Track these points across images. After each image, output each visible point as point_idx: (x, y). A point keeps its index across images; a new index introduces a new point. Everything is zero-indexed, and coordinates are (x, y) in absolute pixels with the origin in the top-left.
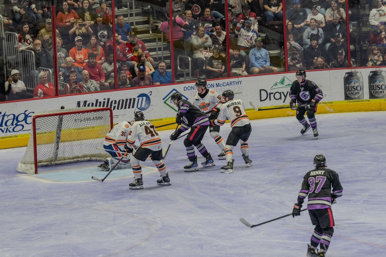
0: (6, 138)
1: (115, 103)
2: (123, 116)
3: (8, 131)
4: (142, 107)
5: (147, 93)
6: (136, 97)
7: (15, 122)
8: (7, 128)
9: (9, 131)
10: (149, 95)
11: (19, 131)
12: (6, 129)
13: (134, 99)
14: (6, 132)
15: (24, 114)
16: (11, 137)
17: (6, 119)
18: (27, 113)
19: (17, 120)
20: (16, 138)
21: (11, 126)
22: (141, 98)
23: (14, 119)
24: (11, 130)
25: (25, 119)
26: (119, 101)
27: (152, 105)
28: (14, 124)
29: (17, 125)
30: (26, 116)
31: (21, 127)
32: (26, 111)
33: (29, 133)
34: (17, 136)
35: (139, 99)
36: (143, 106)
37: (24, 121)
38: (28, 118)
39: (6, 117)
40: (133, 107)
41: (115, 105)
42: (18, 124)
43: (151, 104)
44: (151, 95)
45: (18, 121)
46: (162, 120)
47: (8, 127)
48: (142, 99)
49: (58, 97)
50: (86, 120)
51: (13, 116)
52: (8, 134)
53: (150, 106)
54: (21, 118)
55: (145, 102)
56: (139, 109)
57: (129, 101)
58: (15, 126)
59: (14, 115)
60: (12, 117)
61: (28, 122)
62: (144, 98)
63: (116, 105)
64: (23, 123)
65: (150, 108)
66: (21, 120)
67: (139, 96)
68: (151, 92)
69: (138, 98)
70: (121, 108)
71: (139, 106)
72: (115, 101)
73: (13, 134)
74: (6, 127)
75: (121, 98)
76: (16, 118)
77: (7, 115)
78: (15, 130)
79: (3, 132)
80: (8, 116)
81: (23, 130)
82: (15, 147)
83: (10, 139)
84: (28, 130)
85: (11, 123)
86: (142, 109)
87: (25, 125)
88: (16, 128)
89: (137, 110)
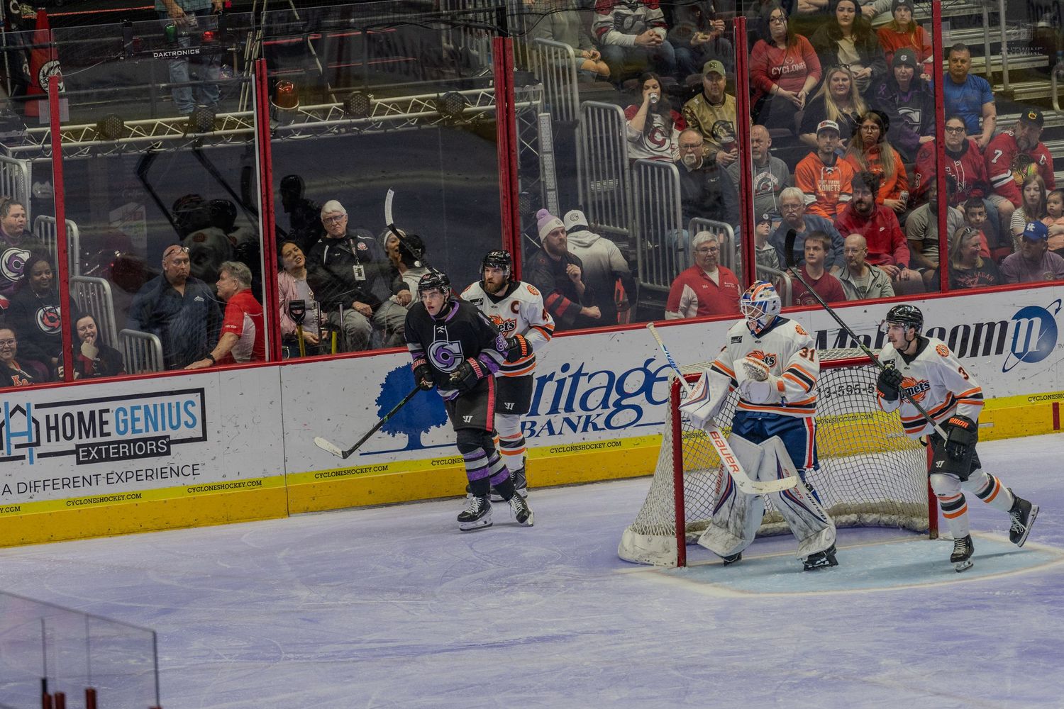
0: (584, 447)
1: (941, 336)
3: (590, 424)
4: (1030, 350)
5: (1044, 306)
6: (1009, 320)
7: (614, 396)
8: (588, 417)
9: (595, 428)
10: (1051, 311)
11: (625, 426)
12: (583, 420)
13: (1004, 325)
14: (585, 429)
15: (644, 369)
16: (599, 446)
17: (583, 385)
18: (652, 368)
19: (620, 390)
20: (617, 449)
21: (599, 411)
22: (1025, 322)
23: (609, 389)
24: (601, 424)
25: (647, 389)
27: (1062, 346)
28: (611, 402)
29: (619, 407)
30: (651, 379)
31: (633, 414)
32: (649, 362)
33: (660, 434)
34: (619, 444)
35: (1018, 325)
36: (1033, 347)
37: (643, 395)
38: (656, 384)
39: (583, 380)
40: (999, 350)
42: (624, 402)
43: (1058, 341)
44: (1057, 311)
45: (625, 395)
47: (589, 413)
48: (1031, 325)
50: (846, 392)
52: (592, 436)
53: (1057, 346)
54: (634, 383)
55: (1040, 334)
56: (1019, 356)
57: (985, 329)
58: (612, 409)
59: (611, 375)
60: (603, 380)
61: (656, 397)
62: (1037, 321)
64: (640, 400)
65: (1057, 353)
66: (632, 392)
67: (1019, 316)
68: (1059, 301)
69: (1015, 321)
70: (962, 354)
71: (1019, 349)
72: (942, 332)
73: (608, 435)
74: (584, 414)
75: (960, 321)
76: (616, 383)
77: (586, 374)
78: (613, 423)
79: (574, 428)
80: (591, 377)
81: (637, 423)
82: (612, 477)
83: (597, 451)
84: (656, 424)
85: (600, 399)
86: (1029, 357)
87: (646, 407)
88: (615, 417)
89: (1014, 359)
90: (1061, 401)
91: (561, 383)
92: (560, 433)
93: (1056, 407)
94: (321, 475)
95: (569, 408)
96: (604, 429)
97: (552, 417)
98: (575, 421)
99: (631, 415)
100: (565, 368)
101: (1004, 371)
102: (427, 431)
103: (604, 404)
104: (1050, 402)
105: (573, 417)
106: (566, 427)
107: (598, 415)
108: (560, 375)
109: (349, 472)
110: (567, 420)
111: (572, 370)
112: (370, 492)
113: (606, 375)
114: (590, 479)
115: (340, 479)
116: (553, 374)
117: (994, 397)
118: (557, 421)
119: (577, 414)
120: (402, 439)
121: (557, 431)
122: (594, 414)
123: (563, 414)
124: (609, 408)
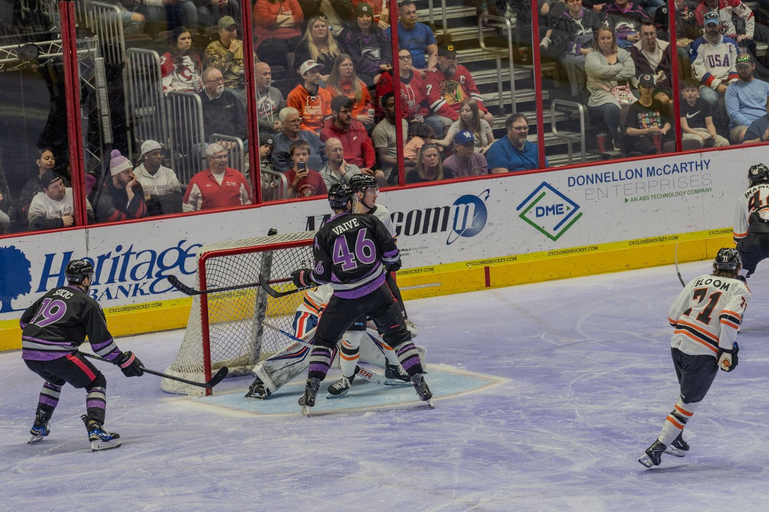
0: (134, 308)
1: (400, 220)
2: (420, 250)
3: (138, 291)
4: (467, 227)
6: (450, 205)
7: (156, 269)
8: (137, 285)
9: (142, 293)
10: (482, 198)
11: (164, 291)
12: (133, 287)
13: (447, 209)
14: (134, 294)
15: (178, 248)
16: (145, 306)
17: (133, 261)
18: (184, 247)
19: (160, 264)
20: (159, 308)
21: (145, 280)
22: (462, 207)
23: (152, 263)
24: (146, 289)
25: (180, 263)
26: (410, 214)
27: (491, 224)
28: (153, 274)
29: (160, 276)
30: (183, 255)
32: (181, 242)
34: (160, 305)
35: (458, 209)
36: (469, 225)
37: (178, 267)
38: (187, 259)
39: (132, 257)
40: (444, 228)
41: (400, 224)
42: (163, 273)
43: (487, 221)
44: (486, 198)
45: (164, 268)
46: (515, 259)
47: (137, 282)
48: (467, 208)
49: (259, 207)
51: (150, 254)
52: (140, 299)
53: (487, 224)
54: (171, 258)
55: (474, 216)
56: (458, 232)
57: (433, 213)
58: (155, 278)
59: (153, 253)
60: (148, 257)
61: (187, 269)
62: (472, 206)
63: (403, 224)
64: (176, 272)
65: (487, 229)
66: (169, 265)
67: (458, 202)
68: (488, 190)
69: (456, 206)
70: (416, 231)
71: (459, 227)
72: (401, 215)
73: (152, 299)
74: (134, 283)
75: (414, 207)
76: (157, 259)
77: (135, 253)
78: (156, 289)
79: (126, 293)
80: (138, 255)
81: (174, 289)
82: (155, 330)
83: (144, 310)
85: (146, 271)
86: (467, 233)
87: (180, 276)
88: (157, 284)
89: (455, 235)
90: (490, 265)
91: (116, 260)
92: (116, 298)
93: (487, 270)
95: (122, 279)
96: (148, 294)
97: (110, 285)
98: (127, 288)
99: (167, 283)
100: (119, 248)
101: (448, 243)
102: (16, 298)
103: (149, 275)
104: (483, 266)
105: (125, 285)
106: (121, 294)
107: (144, 284)
108: (115, 254)
110: (121, 288)
111: (125, 250)
114: (139, 332)
116: (109, 254)
117: (441, 263)
118: (114, 288)
119: (128, 283)
121: (113, 296)
122: (141, 283)
123: (118, 283)
124: (152, 278)
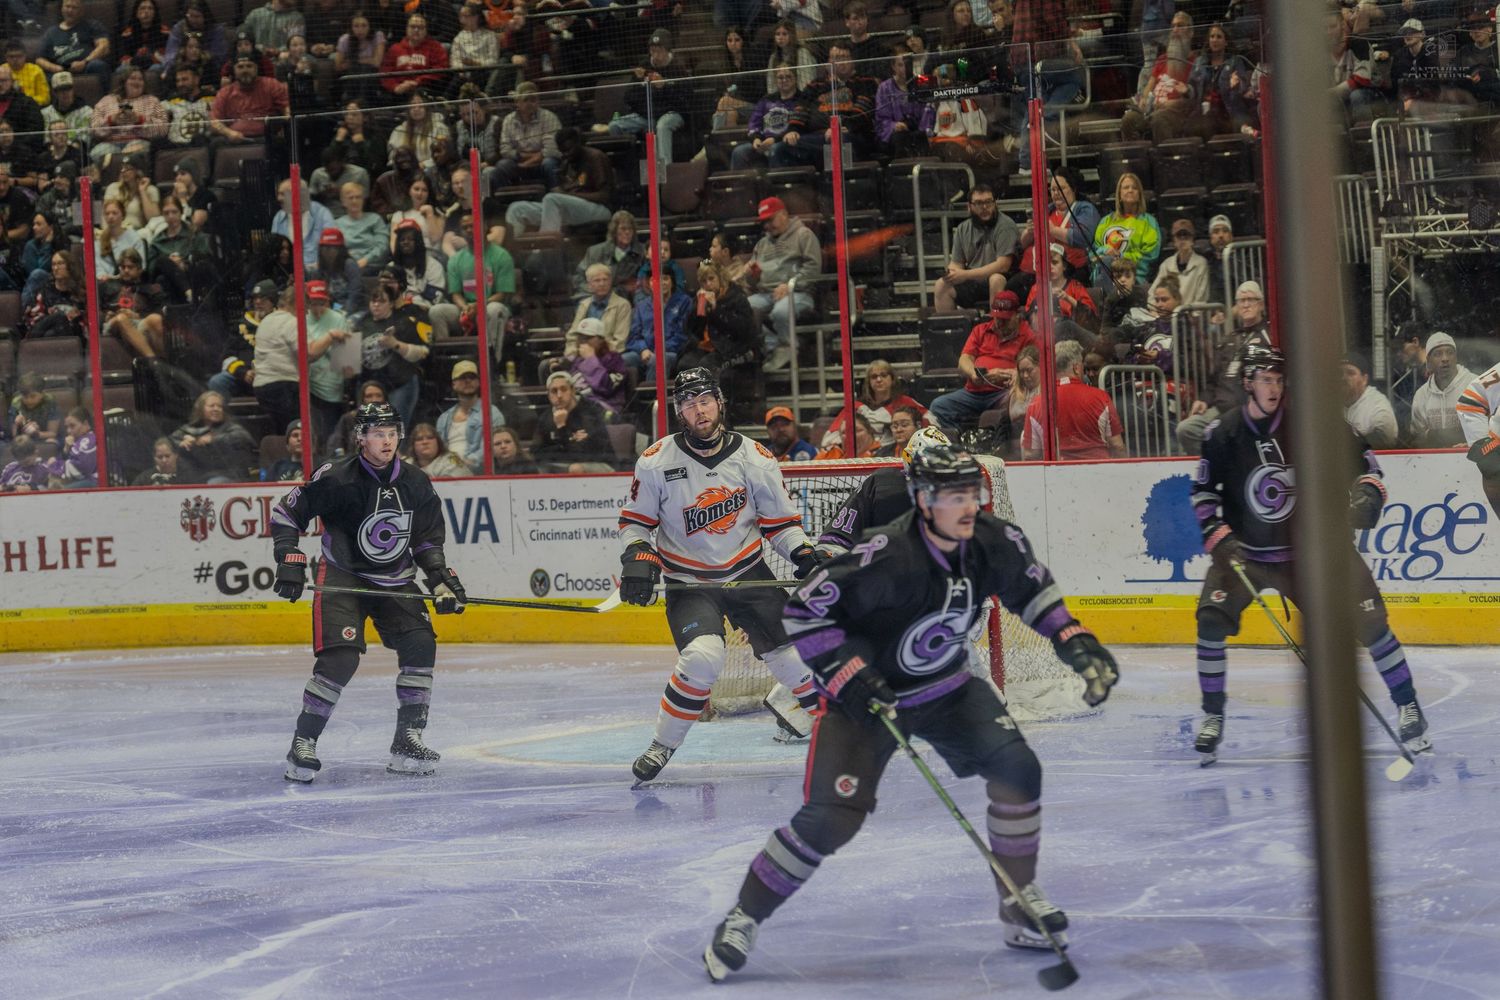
3: (1386, 571)
7: (1411, 538)
8: (1384, 562)
9: (1392, 577)
11: (1423, 578)
12: (1378, 564)
14: (1380, 577)
15: (1444, 506)
16: (1396, 600)
18: (1454, 505)
19: (1418, 531)
20: (1414, 606)
21: (1395, 554)
23: (1406, 525)
24: (1398, 573)
25: (1447, 531)
28: (1407, 545)
29: (1417, 553)
30: (1452, 520)
31: (1432, 564)
32: (1450, 497)
33: (1464, 593)
34: (1416, 600)
37: (1443, 540)
38: (1458, 526)
42: (1422, 547)
45: (1423, 538)
47: (1385, 556)
51: (1402, 510)
52: (1389, 587)
54: (1433, 522)
58: (1409, 554)
59: (1407, 510)
60: (1399, 515)
61: (1459, 545)
64: (1439, 546)
66: (1430, 534)
73: (1405, 587)
74: (1380, 556)
76: (1413, 521)
78: (1410, 573)
80: (1386, 509)
81: (1438, 575)
84: (1458, 579)
85: (1397, 539)
87: (1447, 556)
88: (1413, 564)
94: (1086, 601)
99: (1429, 564)
102: (1190, 561)
109: (1114, 601)
112: (1133, 628)
113: (1402, 508)
115: (1103, 608)
120: (1166, 568)
124: (1404, 551)
